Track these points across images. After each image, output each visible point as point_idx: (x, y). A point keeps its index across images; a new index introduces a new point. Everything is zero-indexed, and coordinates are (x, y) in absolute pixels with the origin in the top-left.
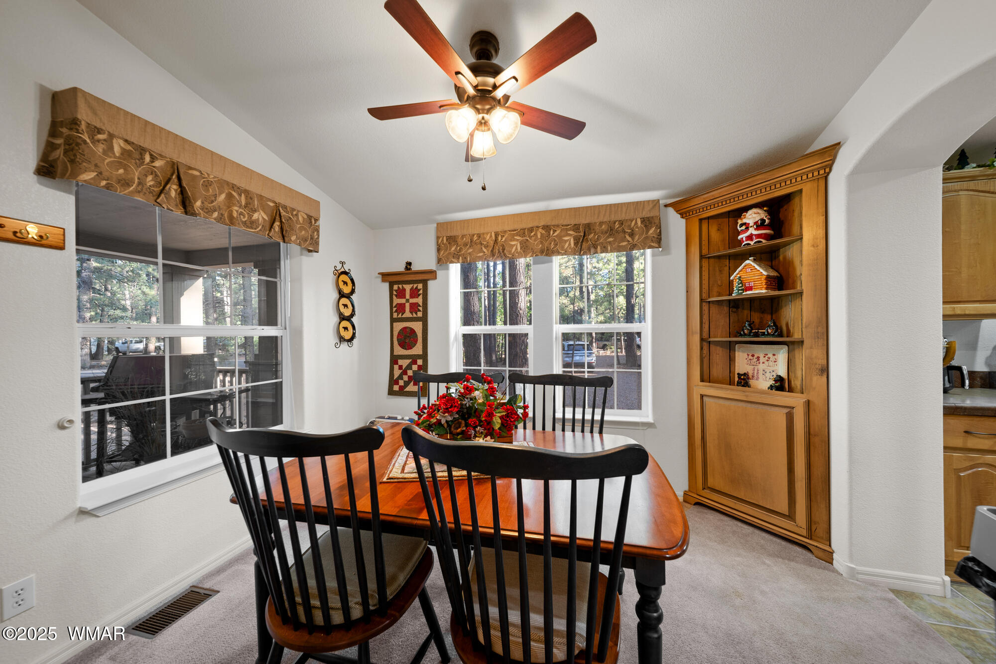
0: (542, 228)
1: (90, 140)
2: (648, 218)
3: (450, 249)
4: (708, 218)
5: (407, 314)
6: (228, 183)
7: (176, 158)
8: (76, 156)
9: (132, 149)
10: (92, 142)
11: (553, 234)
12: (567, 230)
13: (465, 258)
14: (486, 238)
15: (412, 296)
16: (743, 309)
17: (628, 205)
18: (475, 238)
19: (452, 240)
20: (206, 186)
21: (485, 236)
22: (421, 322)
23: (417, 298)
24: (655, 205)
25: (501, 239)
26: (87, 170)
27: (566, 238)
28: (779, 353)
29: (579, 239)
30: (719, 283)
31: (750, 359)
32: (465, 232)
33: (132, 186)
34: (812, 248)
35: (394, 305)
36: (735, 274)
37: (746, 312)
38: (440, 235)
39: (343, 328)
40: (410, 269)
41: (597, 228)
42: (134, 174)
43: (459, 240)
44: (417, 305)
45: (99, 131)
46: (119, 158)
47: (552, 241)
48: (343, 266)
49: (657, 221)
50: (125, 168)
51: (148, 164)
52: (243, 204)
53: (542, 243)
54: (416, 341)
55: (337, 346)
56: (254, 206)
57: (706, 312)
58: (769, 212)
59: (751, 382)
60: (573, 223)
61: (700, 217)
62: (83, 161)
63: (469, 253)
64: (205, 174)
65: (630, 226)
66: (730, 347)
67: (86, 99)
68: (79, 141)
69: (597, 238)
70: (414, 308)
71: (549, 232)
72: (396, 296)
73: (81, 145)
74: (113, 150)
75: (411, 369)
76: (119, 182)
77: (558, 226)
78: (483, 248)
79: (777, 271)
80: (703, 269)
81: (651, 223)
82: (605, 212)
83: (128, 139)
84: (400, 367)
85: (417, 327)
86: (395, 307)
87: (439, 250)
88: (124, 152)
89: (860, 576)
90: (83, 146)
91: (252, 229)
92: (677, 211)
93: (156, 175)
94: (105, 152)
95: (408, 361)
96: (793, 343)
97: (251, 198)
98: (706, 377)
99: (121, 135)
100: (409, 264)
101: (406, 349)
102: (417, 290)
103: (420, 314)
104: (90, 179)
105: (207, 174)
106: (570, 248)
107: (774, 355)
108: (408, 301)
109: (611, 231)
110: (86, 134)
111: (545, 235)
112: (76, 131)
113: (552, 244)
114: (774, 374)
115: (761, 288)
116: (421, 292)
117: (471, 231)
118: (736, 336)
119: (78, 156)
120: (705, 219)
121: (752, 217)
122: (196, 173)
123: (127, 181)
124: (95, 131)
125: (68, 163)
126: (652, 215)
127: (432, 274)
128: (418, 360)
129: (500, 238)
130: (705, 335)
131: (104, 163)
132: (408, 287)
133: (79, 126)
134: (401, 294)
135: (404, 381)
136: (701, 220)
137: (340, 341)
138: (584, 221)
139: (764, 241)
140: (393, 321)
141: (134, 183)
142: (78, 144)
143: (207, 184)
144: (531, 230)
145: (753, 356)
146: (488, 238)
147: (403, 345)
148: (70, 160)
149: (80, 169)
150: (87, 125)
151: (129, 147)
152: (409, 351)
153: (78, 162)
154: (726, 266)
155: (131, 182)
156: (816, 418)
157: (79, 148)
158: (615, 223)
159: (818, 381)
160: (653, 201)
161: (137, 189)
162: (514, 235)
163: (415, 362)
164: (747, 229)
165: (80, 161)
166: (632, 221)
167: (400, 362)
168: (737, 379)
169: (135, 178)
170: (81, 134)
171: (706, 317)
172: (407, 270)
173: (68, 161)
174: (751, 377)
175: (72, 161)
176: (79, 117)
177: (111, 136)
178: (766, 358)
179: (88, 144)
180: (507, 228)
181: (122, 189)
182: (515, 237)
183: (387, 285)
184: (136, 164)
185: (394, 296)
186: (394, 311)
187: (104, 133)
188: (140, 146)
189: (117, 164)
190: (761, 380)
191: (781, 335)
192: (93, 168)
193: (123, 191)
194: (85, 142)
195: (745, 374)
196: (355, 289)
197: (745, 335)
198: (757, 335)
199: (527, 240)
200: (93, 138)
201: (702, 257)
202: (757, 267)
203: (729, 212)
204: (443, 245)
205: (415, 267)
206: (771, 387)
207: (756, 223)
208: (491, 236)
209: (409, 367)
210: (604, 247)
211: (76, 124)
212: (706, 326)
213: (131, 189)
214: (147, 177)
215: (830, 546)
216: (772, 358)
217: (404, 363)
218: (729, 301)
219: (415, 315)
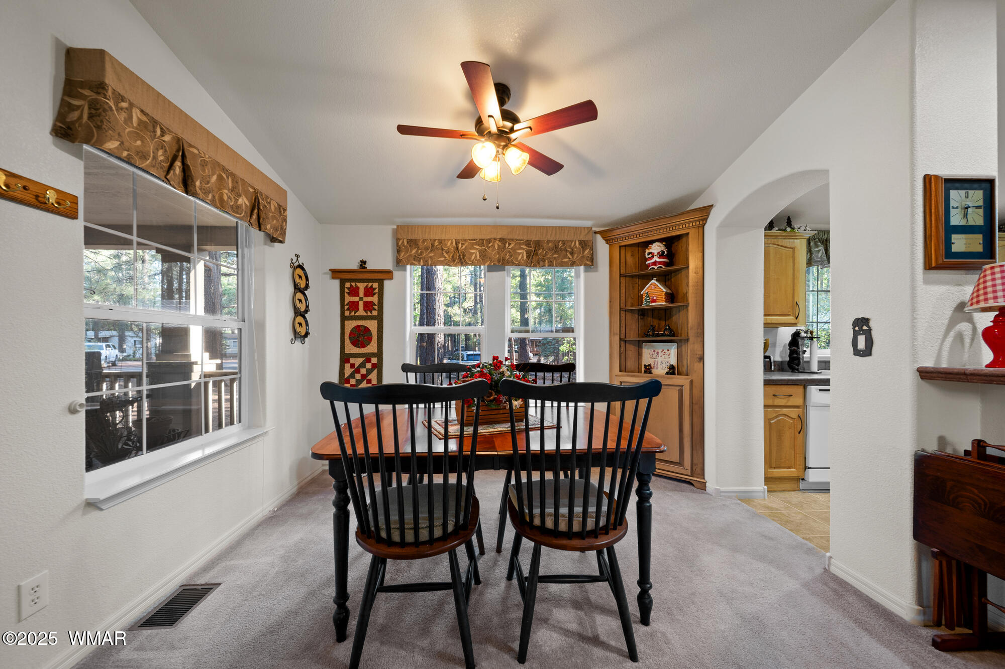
0: (499, 241)
1: (115, 108)
2: (584, 241)
3: (411, 252)
4: (625, 246)
5: (361, 312)
6: (219, 164)
7: (180, 135)
8: (103, 122)
9: (147, 121)
10: (116, 110)
11: (508, 246)
12: (520, 244)
13: (426, 261)
14: (447, 245)
15: (366, 295)
16: (648, 317)
17: (569, 228)
18: (437, 243)
19: (413, 243)
20: (203, 166)
21: (446, 242)
22: (376, 321)
23: (372, 296)
24: (589, 231)
25: (462, 247)
26: (112, 138)
27: (519, 251)
28: (671, 349)
29: (531, 253)
30: (632, 296)
31: (653, 354)
32: (427, 237)
33: (149, 159)
34: (695, 275)
35: (346, 303)
36: (644, 289)
37: (649, 319)
38: (399, 236)
39: (298, 323)
40: (365, 268)
41: (545, 245)
42: (150, 147)
43: (420, 243)
44: (372, 303)
45: (123, 99)
46: (137, 128)
47: (507, 252)
48: (297, 259)
49: (590, 244)
50: (142, 139)
51: (158, 138)
52: (230, 188)
53: (498, 253)
54: (370, 339)
55: (293, 342)
56: (239, 190)
57: (623, 318)
58: (666, 246)
59: (653, 371)
60: (525, 238)
61: (621, 245)
62: (109, 129)
63: (431, 257)
64: (202, 153)
65: (570, 246)
66: (639, 344)
67: (112, 64)
68: (106, 107)
69: (545, 254)
70: (368, 306)
71: (505, 245)
72: (348, 294)
73: (107, 111)
74: (132, 121)
75: (365, 368)
76: (137, 154)
77: (513, 240)
78: (445, 254)
79: (670, 289)
80: (622, 285)
81: (586, 245)
82: (552, 232)
83: (144, 109)
84: (352, 366)
85: (372, 325)
86: (347, 305)
87: (399, 251)
88: (140, 122)
89: (722, 494)
90: (109, 113)
91: (238, 214)
92: (603, 238)
93: (166, 151)
94: (126, 121)
95: (361, 360)
96: (681, 341)
97: (237, 182)
98: (623, 368)
99: (138, 105)
100: (363, 263)
101: (359, 347)
102: (372, 288)
103: (375, 313)
104: (115, 148)
105: (204, 153)
106: (523, 260)
107: (668, 350)
108: (361, 299)
109: (556, 249)
110: (112, 100)
111: (501, 247)
112: (104, 96)
113: (508, 255)
114: (668, 364)
115: (662, 301)
116: (376, 291)
117: (433, 237)
118: (643, 337)
119: (105, 123)
120: (623, 246)
121: (656, 248)
122: (196, 151)
123: (145, 154)
124: (120, 98)
125: (94, 128)
126: (586, 239)
127: (388, 274)
128: (372, 359)
129: (460, 245)
130: (623, 337)
131: (125, 132)
132: (362, 286)
133: (107, 92)
134: (354, 292)
135: (356, 380)
136: (620, 247)
137: (295, 337)
138: (534, 238)
139: (664, 267)
140: (343, 319)
141: (150, 156)
142: (105, 110)
143: (204, 164)
144: (489, 241)
145: (654, 351)
146: (449, 244)
147: (355, 343)
148: (96, 126)
149: (106, 136)
150: (113, 91)
151: (144, 119)
152: (363, 349)
153: (105, 129)
154: (637, 283)
155: (148, 155)
156: (696, 392)
157: (106, 115)
158: (559, 242)
159: (697, 366)
160: (588, 228)
161: (152, 163)
162: (473, 244)
163: (368, 360)
164: (653, 257)
165: (106, 128)
166: (572, 242)
167: (352, 360)
168: (643, 369)
169: (150, 152)
170: (108, 100)
171: (623, 322)
172: (362, 268)
173: (94, 126)
174: (652, 367)
175: (99, 128)
176: (107, 82)
177: (131, 105)
178: (663, 353)
179: (113, 111)
180: (467, 237)
181: (141, 162)
182: (475, 246)
183: (337, 283)
184: (151, 136)
185: (346, 294)
186: (346, 309)
187: (126, 102)
188: (153, 118)
189: (135, 135)
190: (659, 369)
191: (673, 335)
192: (117, 137)
193: (142, 164)
194: (111, 108)
195: (649, 365)
196: (308, 284)
197: (650, 335)
198: (658, 335)
199: (486, 250)
200: (117, 105)
201: (621, 275)
202: (659, 285)
203: (639, 243)
204: (404, 247)
205: (370, 266)
206: (667, 373)
207: (659, 253)
208: (452, 243)
209: (363, 365)
210: (551, 262)
211: (104, 88)
212: (623, 329)
213: (148, 162)
214: (158, 151)
215: (704, 479)
216: (667, 353)
217: (357, 361)
218: (639, 310)
219: (369, 314)
